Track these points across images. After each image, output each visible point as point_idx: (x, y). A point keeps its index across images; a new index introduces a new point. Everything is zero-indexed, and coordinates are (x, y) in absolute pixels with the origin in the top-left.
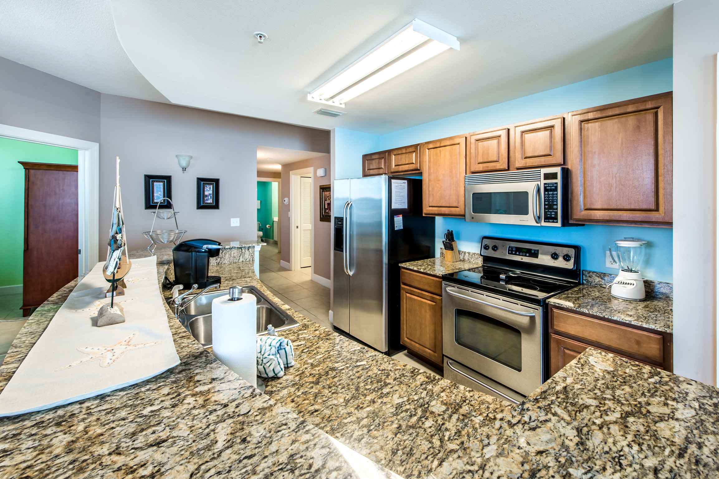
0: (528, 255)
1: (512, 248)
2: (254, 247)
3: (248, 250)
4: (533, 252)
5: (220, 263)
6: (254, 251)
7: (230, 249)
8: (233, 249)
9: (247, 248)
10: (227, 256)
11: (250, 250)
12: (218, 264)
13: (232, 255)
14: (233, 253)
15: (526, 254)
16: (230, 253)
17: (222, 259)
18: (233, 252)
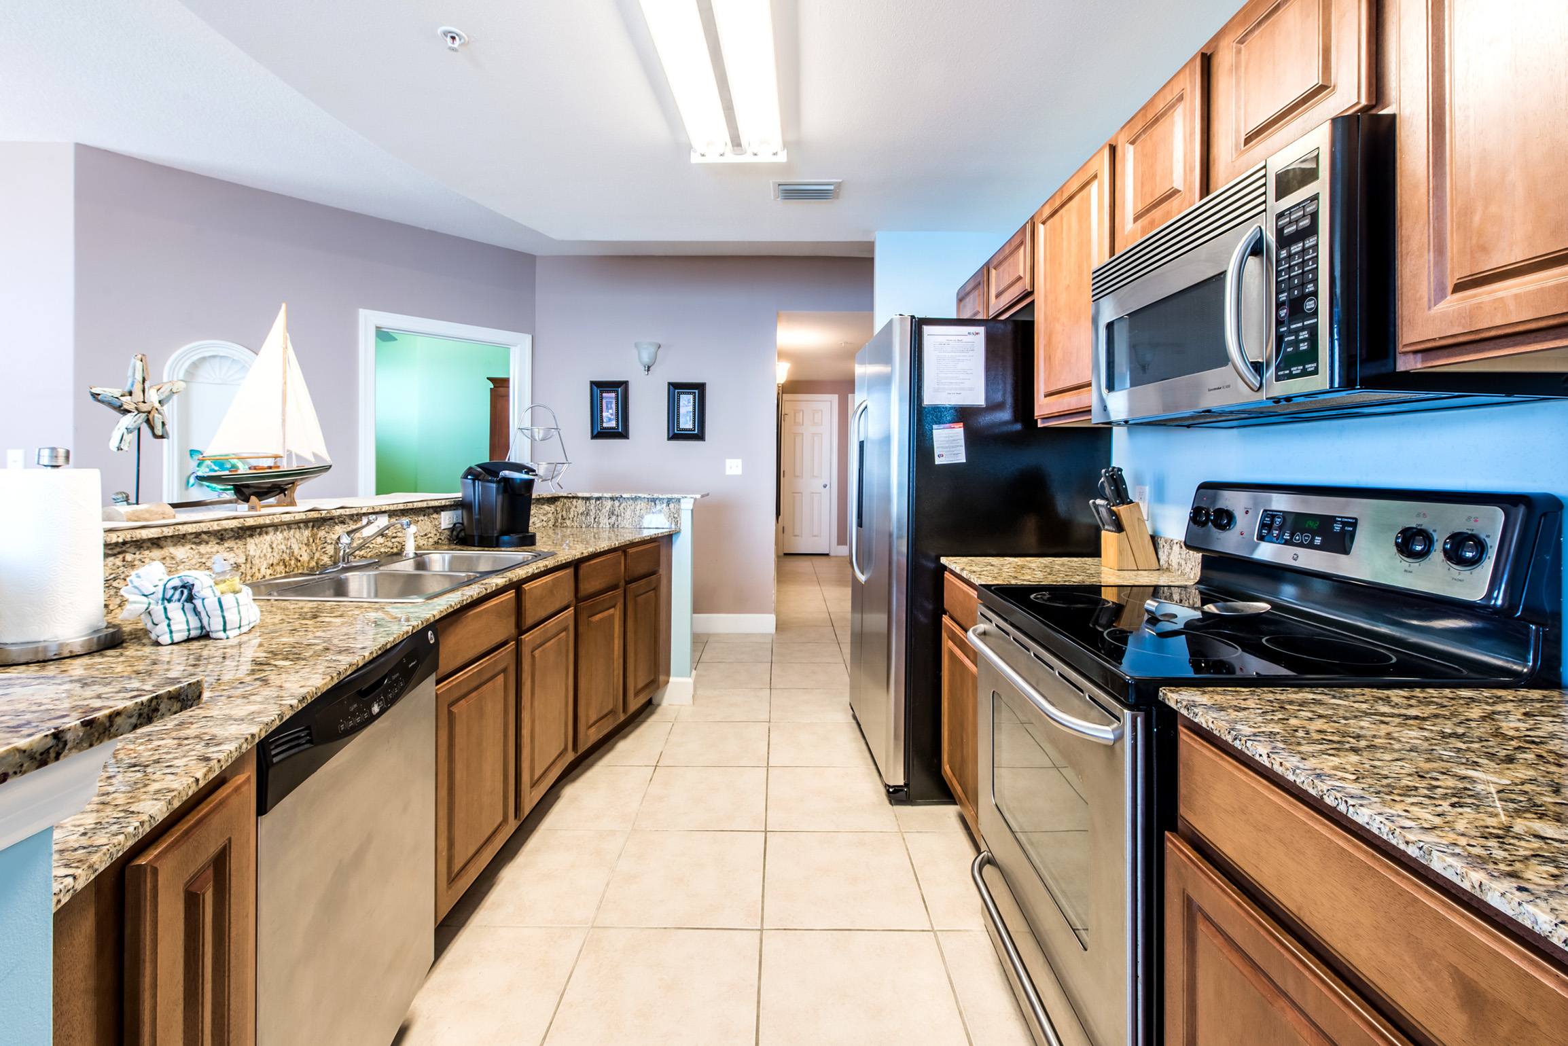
0: (1318, 541)
1: (1273, 517)
2: (679, 500)
3: (668, 505)
4: (1337, 527)
5: (616, 526)
6: (679, 509)
7: (635, 499)
8: (639, 502)
9: (665, 501)
10: (628, 512)
11: (672, 506)
12: (613, 525)
13: (638, 513)
14: (638, 508)
15: (1313, 539)
16: (632, 507)
17: (620, 518)
18: (639, 506)
